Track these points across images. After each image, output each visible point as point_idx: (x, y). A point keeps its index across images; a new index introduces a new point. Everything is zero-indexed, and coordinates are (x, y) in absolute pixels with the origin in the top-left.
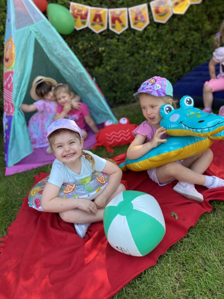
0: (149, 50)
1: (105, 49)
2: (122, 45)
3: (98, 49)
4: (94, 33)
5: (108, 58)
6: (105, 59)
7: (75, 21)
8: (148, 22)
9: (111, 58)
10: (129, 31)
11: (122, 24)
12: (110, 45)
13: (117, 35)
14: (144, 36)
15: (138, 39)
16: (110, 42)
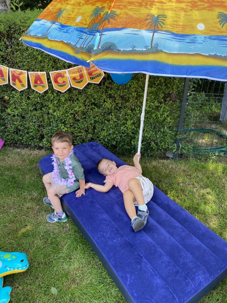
8: (47, 88)
11: (22, 83)
13: (18, 91)
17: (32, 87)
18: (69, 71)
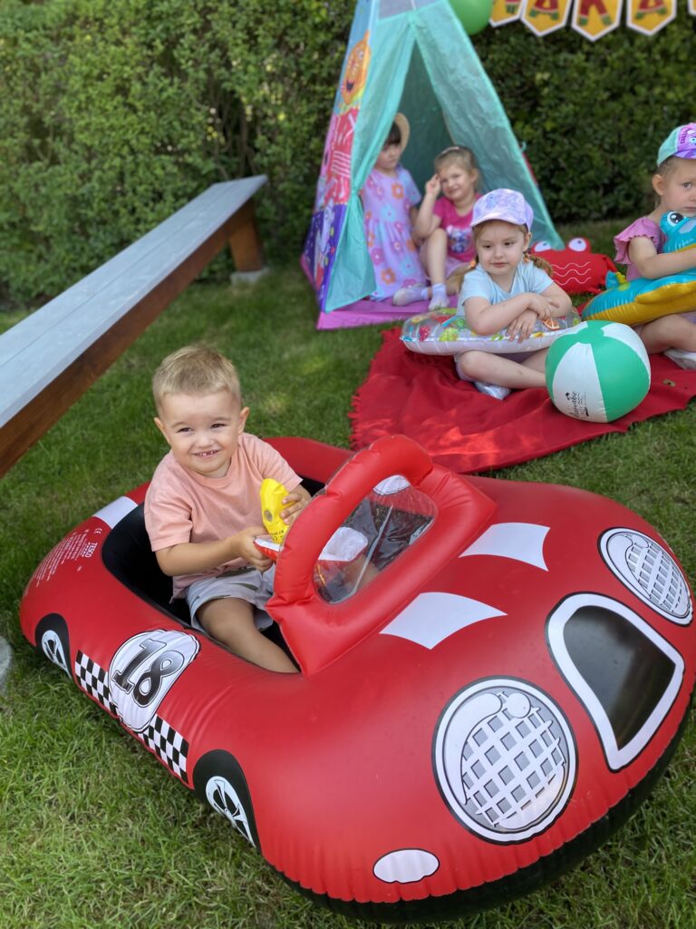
0: (663, 85)
1: (551, 77)
2: (594, 70)
3: (533, 76)
4: (531, 34)
5: (552, 102)
6: (544, 102)
8: (672, 14)
9: (562, 100)
10: (620, 36)
12: (564, 68)
13: (589, 42)
14: (656, 49)
15: (639, 55)
16: (565, 61)
17: (631, 24)
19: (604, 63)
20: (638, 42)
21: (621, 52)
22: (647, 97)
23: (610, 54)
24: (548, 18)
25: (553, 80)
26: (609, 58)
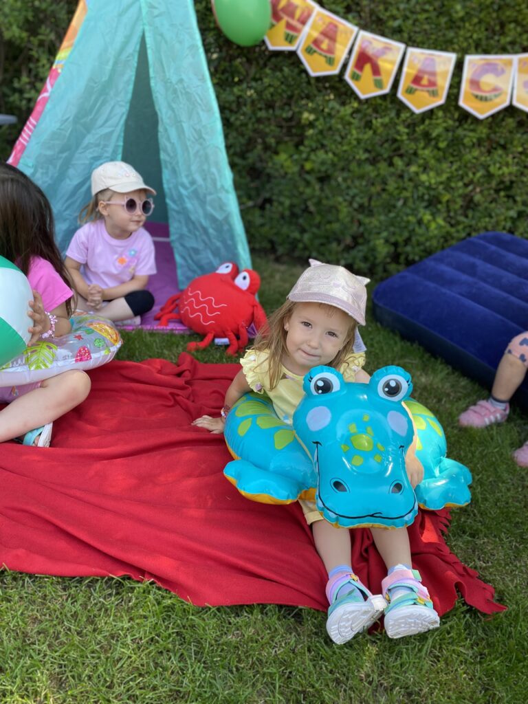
0: (419, 166)
1: (317, 120)
2: (358, 128)
3: (301, 113)
4: (305, 71)
5: (314, 145)
6: (306, 142)
7: (273, 26)
8: (441, 101)
9: (322, 146)
10: (388, 102)
11: (378, 78)
12: (330, 116)
13: (357, 98)
14: (420, 129)
15: (402, 128)
16: (333, 109)
17: (401, 95)
18: (520, 61)
19: (368, 125)
20: (404, 115)
21: (386, 120)
22: (403, 171)
23: (376, 118)
24: (323, 60)
25: (317, 123)
26: (374, 121)
